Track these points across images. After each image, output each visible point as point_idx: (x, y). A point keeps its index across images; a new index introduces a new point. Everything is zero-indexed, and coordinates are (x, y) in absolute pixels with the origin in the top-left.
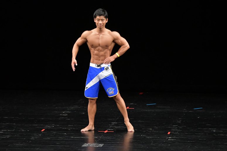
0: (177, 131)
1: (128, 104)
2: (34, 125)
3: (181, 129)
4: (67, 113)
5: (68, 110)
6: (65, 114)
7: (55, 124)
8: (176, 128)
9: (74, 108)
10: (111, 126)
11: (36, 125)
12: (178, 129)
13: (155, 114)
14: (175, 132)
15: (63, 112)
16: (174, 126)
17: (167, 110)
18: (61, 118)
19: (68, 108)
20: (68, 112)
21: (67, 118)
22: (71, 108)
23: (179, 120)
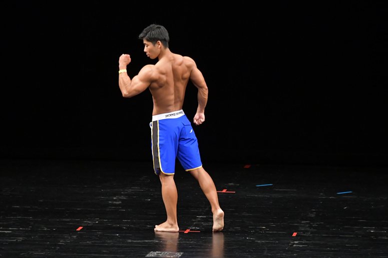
0: (308, 231)
1: (226, 184)
2: (64, 220)
3: (314, 228)
4: (120, 200)
5: (122, 195)
6: (116, 200)
7: (100, 219)
8: (307, 226)
9: (133, 190)
10: (195, 222)
11: (68, 220)
12: (311, 227)
13: (271, 202)
14: (304, 232)
15: (115, 198)
16: (303, 222)
17: (292, 195)
18: (111, 208)
19: (122, 191)
20: (122, 198)
21: (120, 209)
22: (127, 191)
23: (312, 212)
